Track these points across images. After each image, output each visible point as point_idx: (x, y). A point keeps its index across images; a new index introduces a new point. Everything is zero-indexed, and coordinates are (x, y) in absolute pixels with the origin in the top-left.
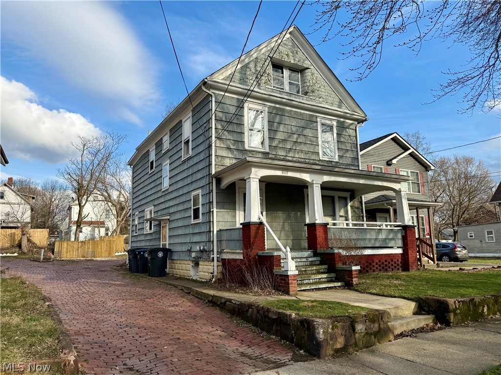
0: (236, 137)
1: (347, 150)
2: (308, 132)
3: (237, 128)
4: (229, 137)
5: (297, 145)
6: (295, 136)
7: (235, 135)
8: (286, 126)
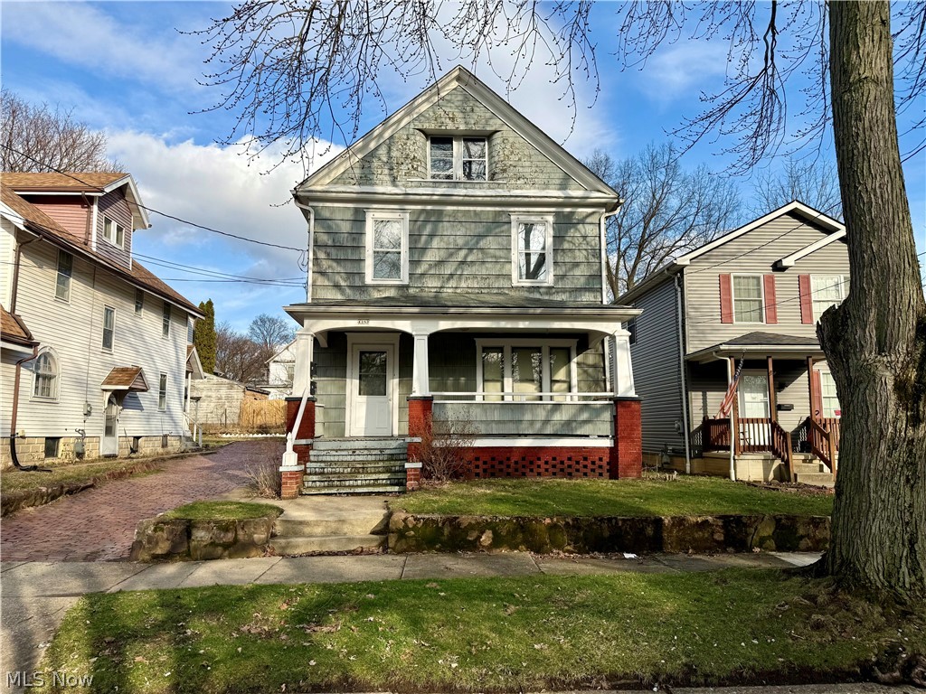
0: (350, 268)
1: (576, 265)
2: (490, 243)
3: (352, 254)
4: (339, 269)
5: (465, 267)
6: (463, 253)
7: (349, 265)
8: (446, 238)
